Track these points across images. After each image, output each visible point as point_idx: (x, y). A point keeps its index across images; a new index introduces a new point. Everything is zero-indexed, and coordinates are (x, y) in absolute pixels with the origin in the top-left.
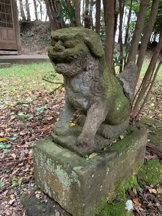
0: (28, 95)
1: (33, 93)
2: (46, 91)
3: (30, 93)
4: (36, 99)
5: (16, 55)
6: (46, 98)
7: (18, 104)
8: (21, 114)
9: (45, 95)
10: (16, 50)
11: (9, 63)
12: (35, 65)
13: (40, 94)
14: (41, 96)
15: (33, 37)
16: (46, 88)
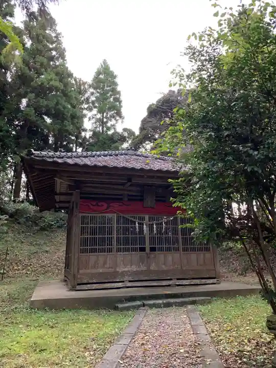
0: (245, 344)
1: (249, 341)
2: (262, 340)
3: (246, 341)
4: (254, 349)
5: (215, 284)
6: (264, 348)
7: (239, 351)
8: (245, 360)
9: (263, 345)
10: (214, 278)
11: (210, 298)
12: (240, 299)
13: (257, 343)
14: (258, 346)
15: (231, 250)
16: (262, 337)
